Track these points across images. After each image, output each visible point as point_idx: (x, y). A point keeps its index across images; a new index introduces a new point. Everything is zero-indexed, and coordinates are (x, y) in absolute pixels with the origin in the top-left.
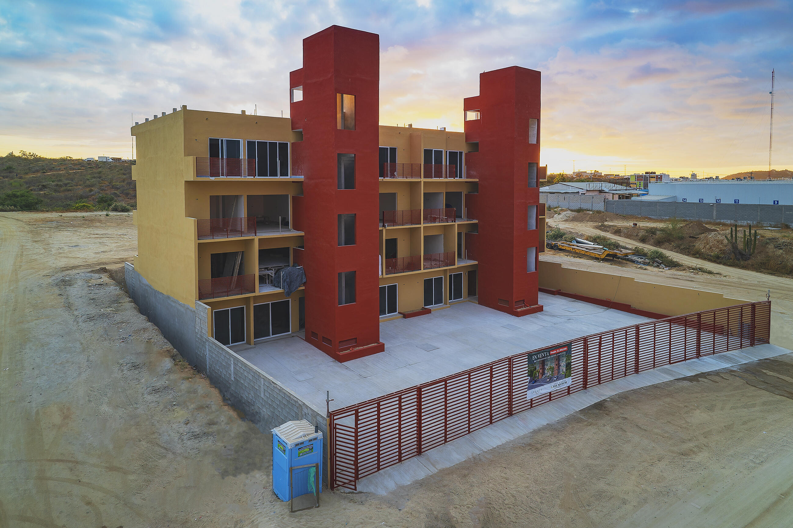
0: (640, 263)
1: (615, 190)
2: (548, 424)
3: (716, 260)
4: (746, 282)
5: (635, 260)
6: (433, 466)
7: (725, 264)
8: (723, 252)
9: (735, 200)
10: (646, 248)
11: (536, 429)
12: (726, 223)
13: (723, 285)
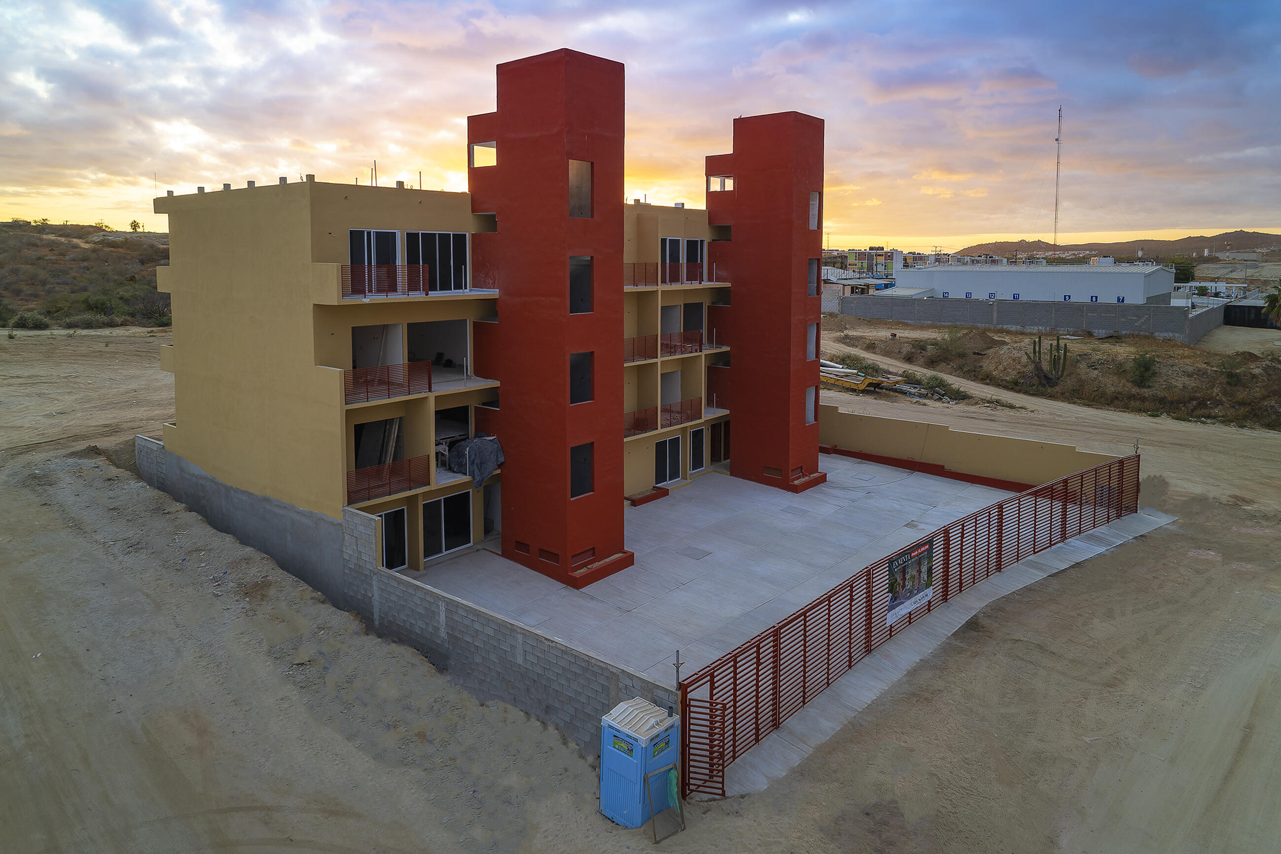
0: (914, 395)
1: (845, 279)
2: (921, 660)
3: (1014, 386)
4: (1061, 419)
5: (906, 390)
6: (804, 743)
7: (1026, 393)
8: (1022, 374)
9: (1014, 294)
10: (918, 372)
11: (910, 669)
12: (1010, 329)
13: (1035, 425)
